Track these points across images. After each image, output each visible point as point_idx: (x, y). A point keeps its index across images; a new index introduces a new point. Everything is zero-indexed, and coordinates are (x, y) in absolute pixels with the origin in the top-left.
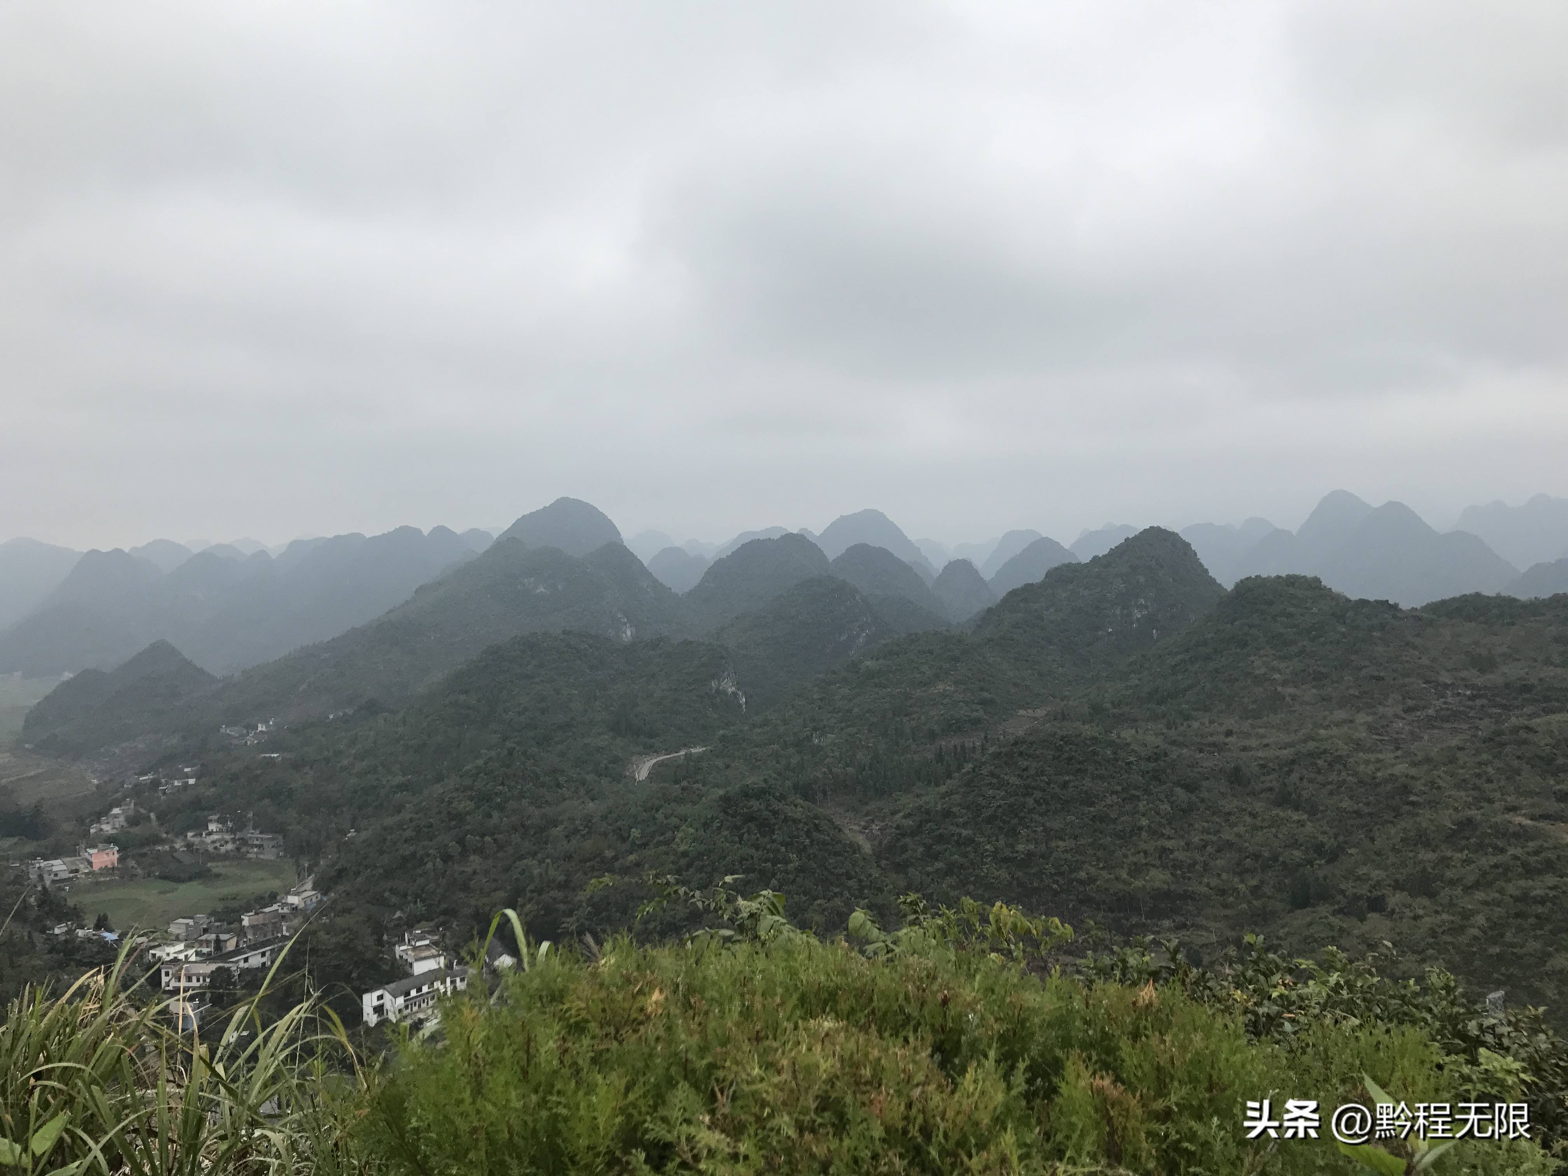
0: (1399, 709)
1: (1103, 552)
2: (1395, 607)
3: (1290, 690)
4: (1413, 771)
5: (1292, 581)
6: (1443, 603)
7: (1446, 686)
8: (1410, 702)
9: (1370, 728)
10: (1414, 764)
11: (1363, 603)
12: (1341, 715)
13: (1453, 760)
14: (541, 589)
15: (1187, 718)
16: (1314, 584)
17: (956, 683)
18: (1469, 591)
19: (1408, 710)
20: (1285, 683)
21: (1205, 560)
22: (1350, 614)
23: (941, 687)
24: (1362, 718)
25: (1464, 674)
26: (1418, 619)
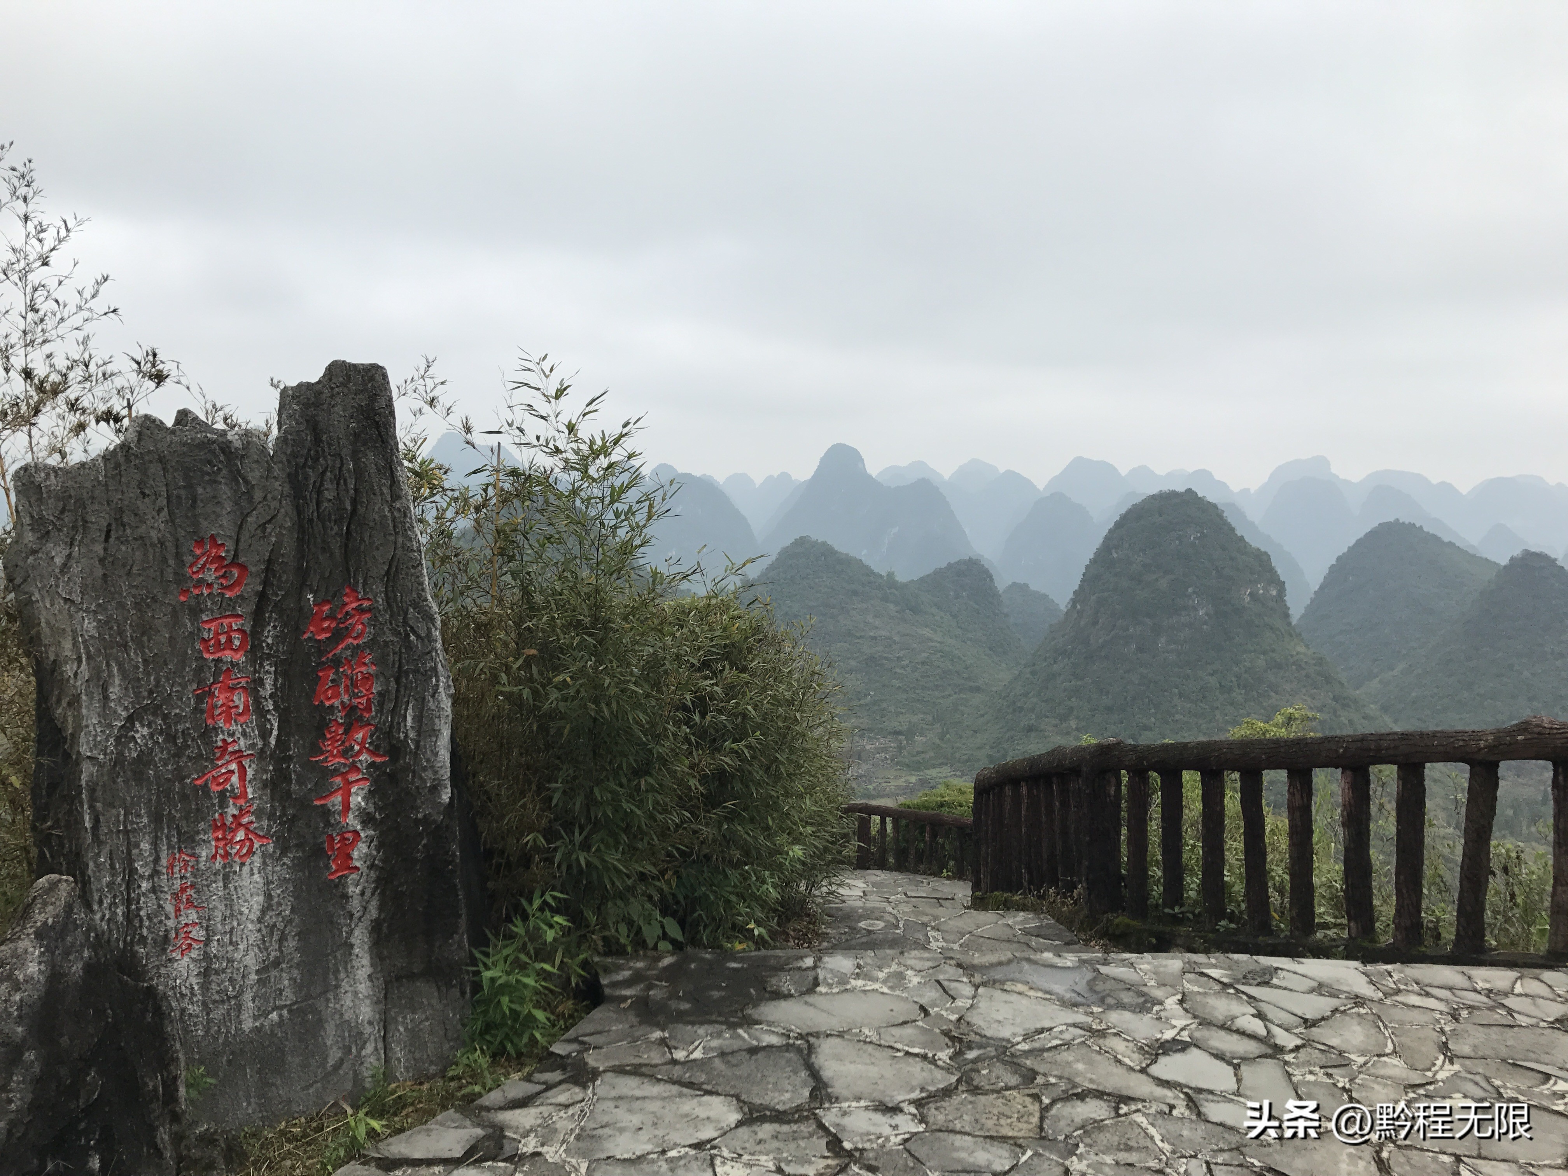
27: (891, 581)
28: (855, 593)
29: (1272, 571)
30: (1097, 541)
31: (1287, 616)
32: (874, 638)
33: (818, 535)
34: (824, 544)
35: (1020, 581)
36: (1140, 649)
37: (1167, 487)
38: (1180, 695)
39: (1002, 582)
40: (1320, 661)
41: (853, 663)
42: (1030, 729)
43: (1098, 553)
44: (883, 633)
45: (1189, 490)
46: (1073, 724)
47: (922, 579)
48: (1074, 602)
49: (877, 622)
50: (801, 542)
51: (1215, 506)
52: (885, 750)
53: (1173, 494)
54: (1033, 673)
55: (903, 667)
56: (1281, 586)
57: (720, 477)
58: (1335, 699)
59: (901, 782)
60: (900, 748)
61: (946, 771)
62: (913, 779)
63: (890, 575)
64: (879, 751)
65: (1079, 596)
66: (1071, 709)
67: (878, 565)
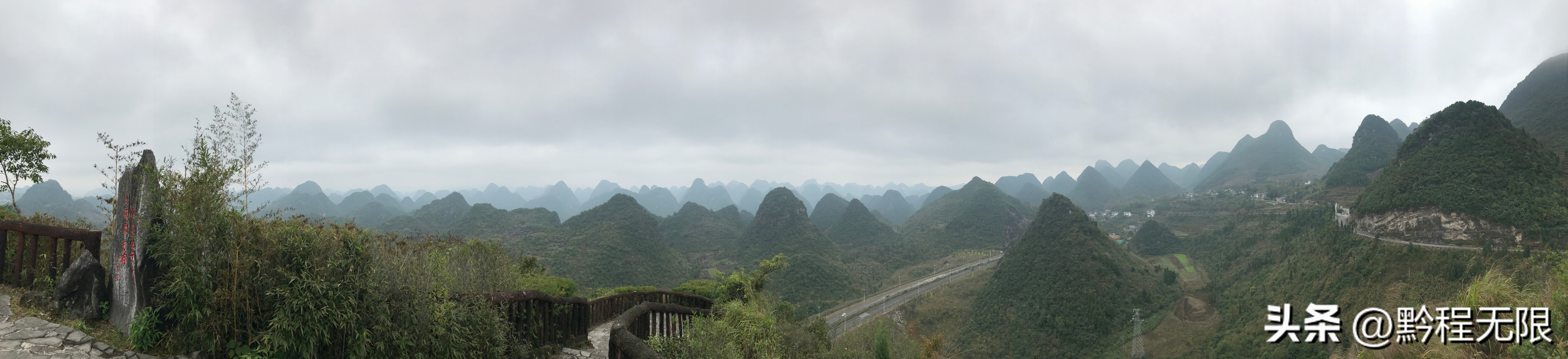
0: (507, 233)
1: (445, 197)
2: (506, 211)
3: (485, 229)
4: (511, 247)
5: (485, 204)
6: (515, 210)
7: (516, 228)
8: (510, 232)
9: (502, 238)
10: (511, 246)
11: (500, 210)
12: (496, 235)
13: (518, 244)
14: (304, 203)
15: (464, 237)
16: (490, 205)
17: (410, 228)
18: (520, 207)
19: (509, 233)
20: (484, 228)
21: (466, 199)
22: (498, 212)
23: (406, 229)
24: (500, 236)
25: (519, 225)
26: (511, 213)
27: (712, 211)
28: (703, 215)
29: (804, 205)
30: (763, 199)
31: (807, 215)
32: (708, 226)
33: (693, 201)
34: (695, 203)
35: (744, 209)
36: (774, 225)
37: (779, 186)
38: (784, 236)
39: (740, 210)
40: (815, 226)
41: (703, 233)
42: (747, 247)
43: (763, 202)
44: (710, 225)
45: (784, 187)
46: (757, 245)
47: (719, 211)
48: (757, 214)
49: (708, 222)
50: (688, 203)
51: (790, 191)
52: (711, 255)
53: (781, 188)
54: (748, 233)
55: (715, 233)
56: (806, 209)
57: (669, 187)
58: (818, 234)
59: (716, 264)
60: (715, 254)
61: (727, 259)
62: (718, 263)
63: (712, 210)
64: (710, 256)
65: (758, 213)
66: (757, 241)
67: (708, 208)
